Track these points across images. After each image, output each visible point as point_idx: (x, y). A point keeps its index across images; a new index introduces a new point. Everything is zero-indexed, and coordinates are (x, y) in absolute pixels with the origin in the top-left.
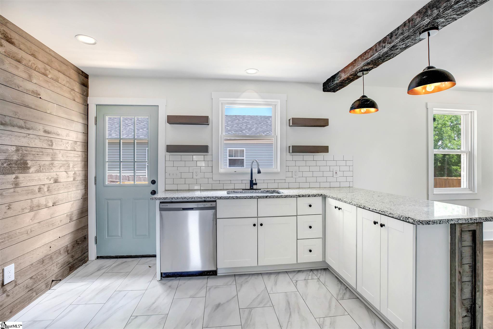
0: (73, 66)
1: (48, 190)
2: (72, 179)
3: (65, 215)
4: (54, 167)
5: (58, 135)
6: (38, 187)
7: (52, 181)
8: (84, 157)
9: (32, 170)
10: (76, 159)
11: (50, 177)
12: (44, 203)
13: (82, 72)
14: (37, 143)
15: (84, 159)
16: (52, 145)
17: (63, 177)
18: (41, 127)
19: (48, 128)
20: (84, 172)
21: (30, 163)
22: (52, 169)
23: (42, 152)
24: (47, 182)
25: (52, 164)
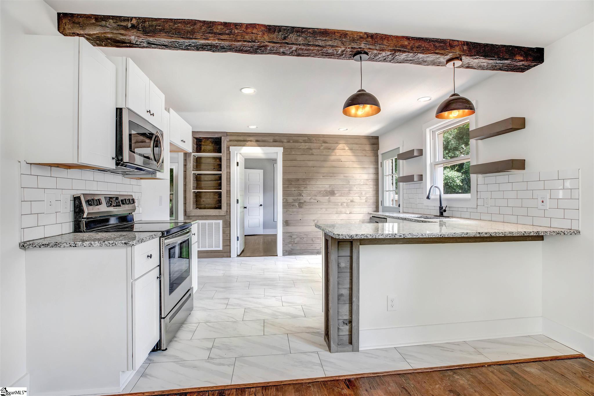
0: (364, 137)
1: (347, 205)
2: (364, 201)
3: (359, 220)
4: (351, 194)
5: (353, 177)
6: (341, 203)
7: (349, 201)
8: (375, 188)
9: (337, 195)
10: (368, 190)
11: (348, 199)
12: (344, 211)
13: (372, 136)
14: (340, 183)
15: (375, 189)
16: (349, 183)
17: (357, 199)
18: (342, 175)
19: (346, 175)
20: (375, 198)
21: (336, 192)
22: (349, 195)
23: (343, 187)
24: (346, 201)
25: (349, 192)
